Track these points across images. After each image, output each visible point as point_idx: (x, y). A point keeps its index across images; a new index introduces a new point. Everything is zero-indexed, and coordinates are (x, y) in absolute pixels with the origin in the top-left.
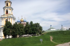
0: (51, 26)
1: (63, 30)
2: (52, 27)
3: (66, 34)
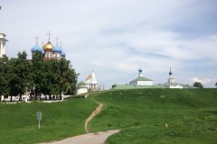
0: (140, 71)
1: (171, 87)
2: (141, 75)
3: (163, 101)
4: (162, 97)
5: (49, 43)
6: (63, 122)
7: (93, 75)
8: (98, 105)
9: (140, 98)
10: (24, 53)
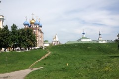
0: (84, 33)
2: (84, 36)
3: (89, 50)
4: (88, 48)
5: (33, 19)
6: (22, 62)
7: (56, 37)
8: (48, 53)
9: (75, 49)
10: (7, 26)
